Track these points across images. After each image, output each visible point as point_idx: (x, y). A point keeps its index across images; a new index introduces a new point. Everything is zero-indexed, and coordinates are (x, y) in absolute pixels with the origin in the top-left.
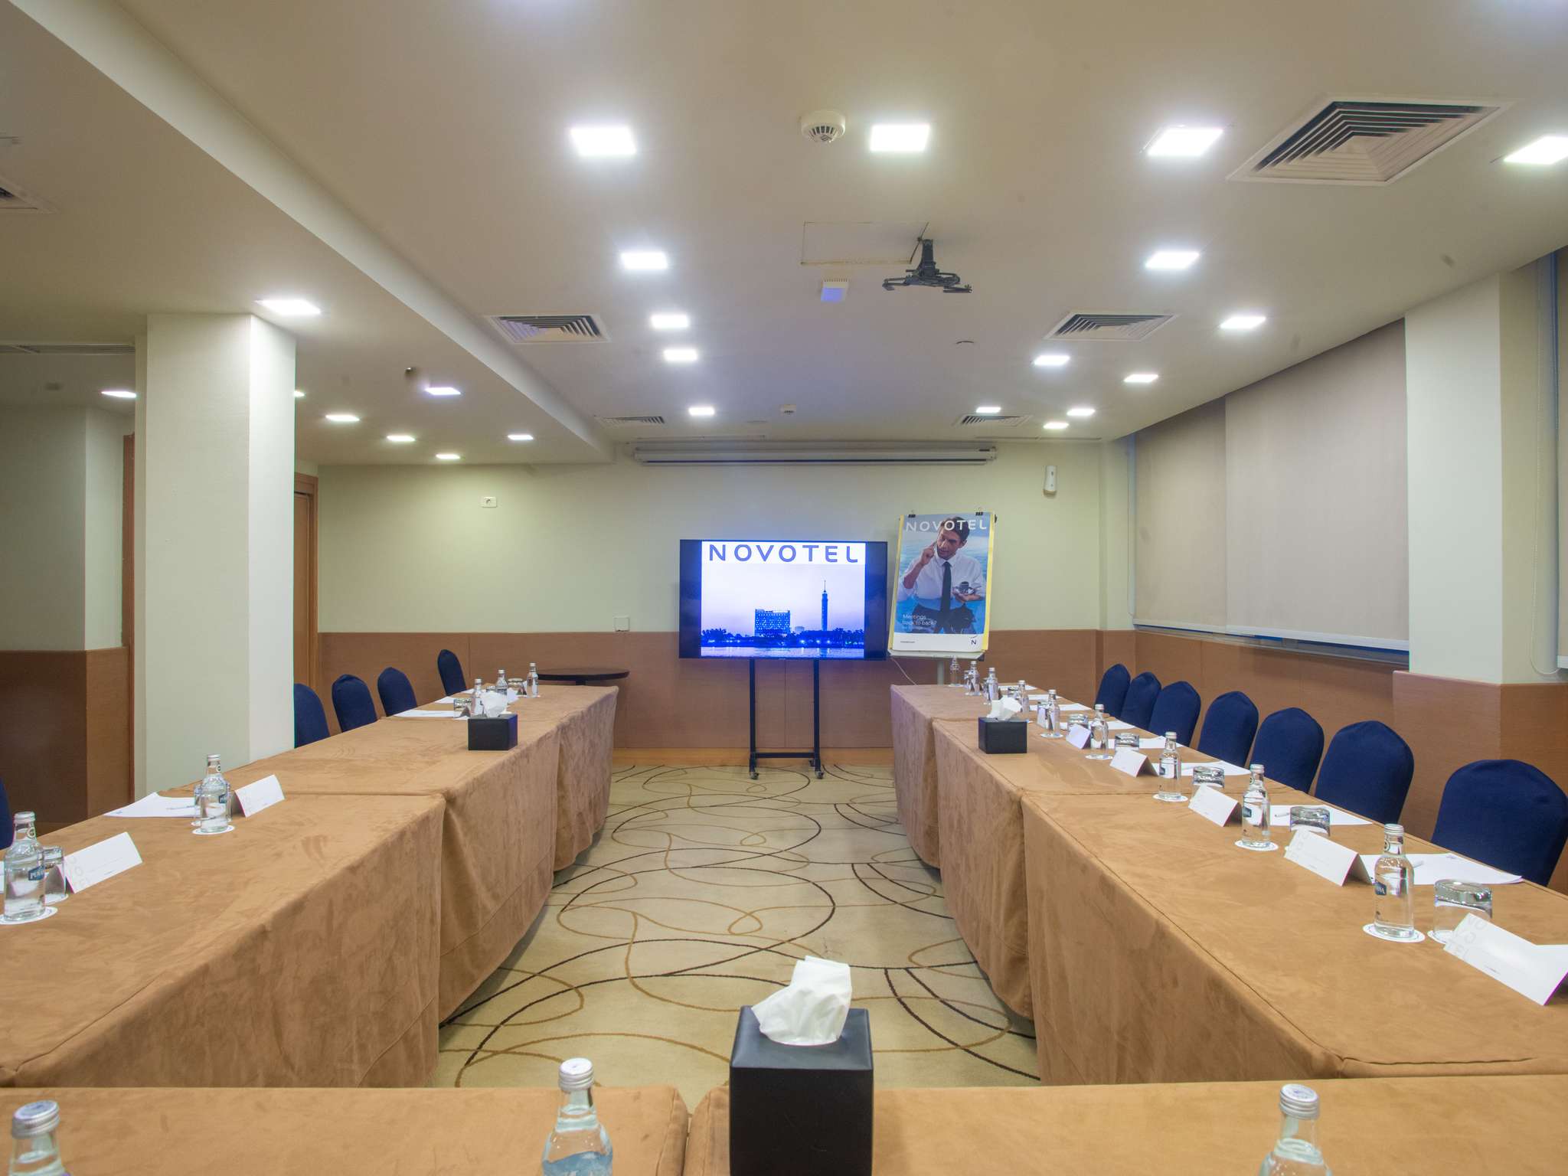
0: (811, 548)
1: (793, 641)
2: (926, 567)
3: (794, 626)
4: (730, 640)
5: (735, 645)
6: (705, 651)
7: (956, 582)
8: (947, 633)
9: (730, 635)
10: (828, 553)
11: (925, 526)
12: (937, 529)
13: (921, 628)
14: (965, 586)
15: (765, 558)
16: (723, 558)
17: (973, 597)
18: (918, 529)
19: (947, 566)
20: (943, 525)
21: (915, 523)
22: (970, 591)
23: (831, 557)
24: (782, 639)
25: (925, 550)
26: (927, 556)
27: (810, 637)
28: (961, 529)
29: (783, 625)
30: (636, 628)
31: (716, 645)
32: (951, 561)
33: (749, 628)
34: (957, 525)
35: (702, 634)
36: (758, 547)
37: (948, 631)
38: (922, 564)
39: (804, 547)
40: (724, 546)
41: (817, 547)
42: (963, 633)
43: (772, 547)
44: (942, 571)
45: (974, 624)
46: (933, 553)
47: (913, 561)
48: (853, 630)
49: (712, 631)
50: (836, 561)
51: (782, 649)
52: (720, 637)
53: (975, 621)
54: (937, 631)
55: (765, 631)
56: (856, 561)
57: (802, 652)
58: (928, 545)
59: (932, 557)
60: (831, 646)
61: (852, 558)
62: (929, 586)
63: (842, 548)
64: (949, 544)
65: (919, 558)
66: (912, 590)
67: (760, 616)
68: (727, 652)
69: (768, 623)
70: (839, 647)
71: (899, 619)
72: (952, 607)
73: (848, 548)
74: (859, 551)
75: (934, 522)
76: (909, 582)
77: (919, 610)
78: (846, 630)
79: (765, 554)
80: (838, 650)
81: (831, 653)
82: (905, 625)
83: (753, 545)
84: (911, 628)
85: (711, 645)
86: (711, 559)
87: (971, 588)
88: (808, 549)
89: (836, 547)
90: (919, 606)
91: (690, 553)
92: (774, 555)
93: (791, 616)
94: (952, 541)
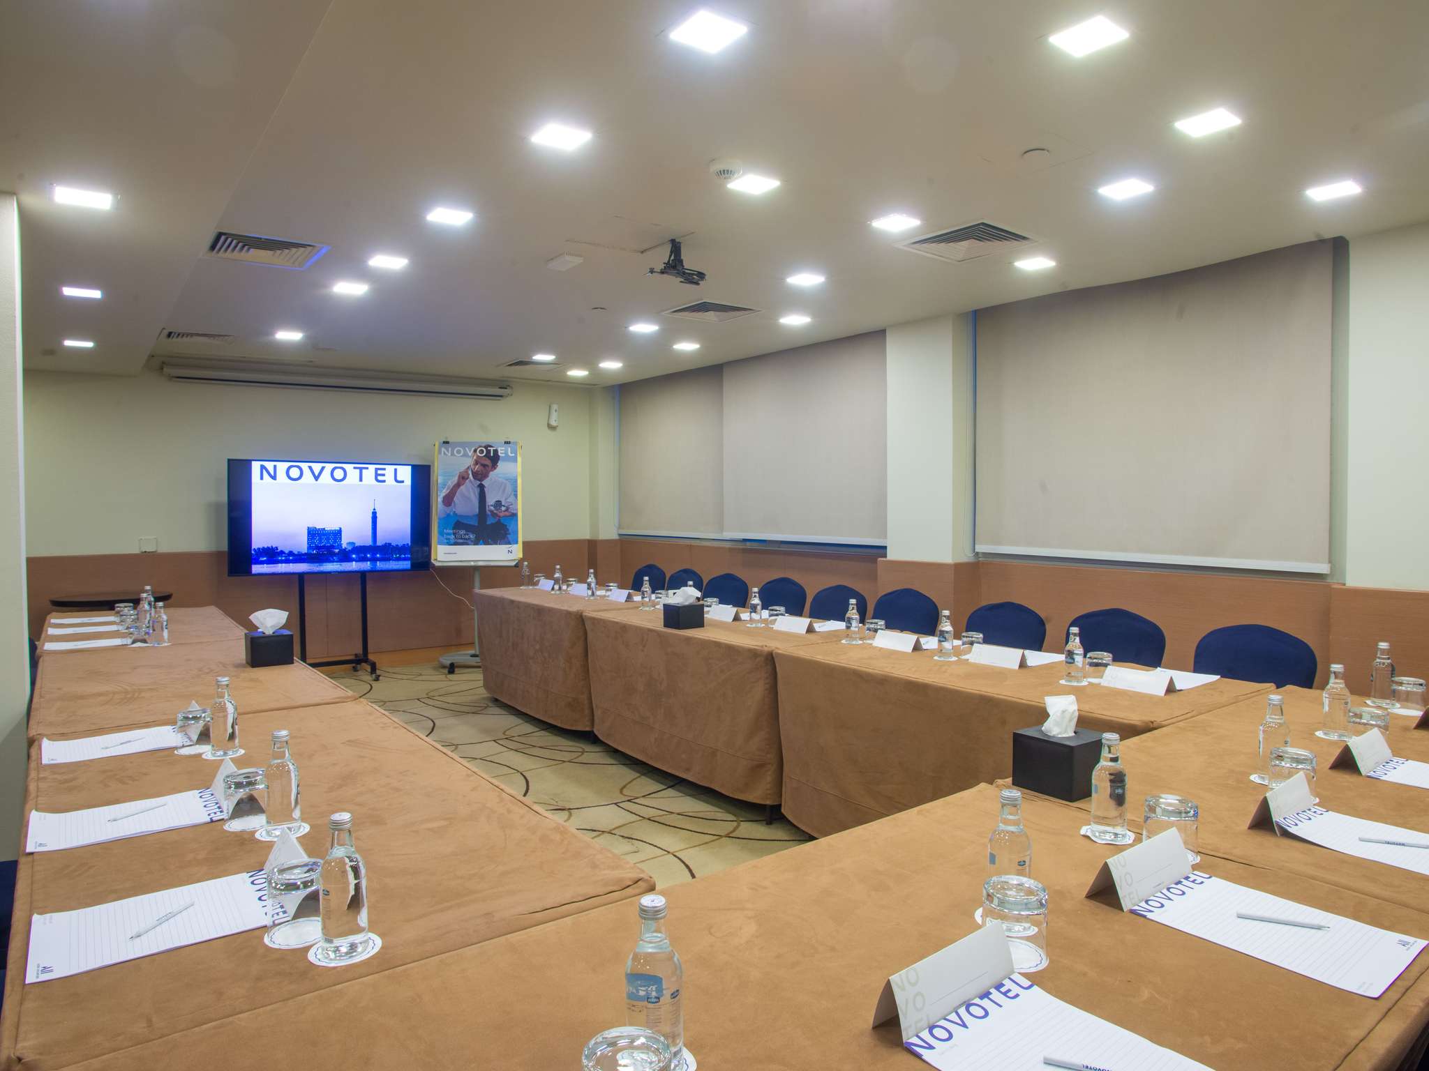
0: (361, 469)
1: (345, 556)
2: (462, 488)
3: (345, 542)
4: (282, 557)
5: (287, 561)
6: (256, 569)
7: (490, 501)
8: (485, 544)
9: (282, 552)
10: (377, 475)
11: (459, 452)
12: (470, 454)
13: (461, 541)
14: (498, 504)
15: (317, 478)
16: (274, 477)
17: (507, 513)
18: (453, 454)
19: (481, 487)
20: (475, 451)
21: (450, 449)
22: (503, 509)
23: (380, 478)
24: (335, 554)
25: (460, 473)
26: (463, 478)
27: (361, 552)
28: (492, 455)
29: (335, 542)
30: (164, 548)
31: (268, 562)
32: (485, 483)
33: (302, 545)
34: (488, 452)
35: (253, 552)
36: (310, 468)
37: (486, 543)
38: (458, 485)
39: (355, 468)
40: (275, 467)
41: (367, 468)
42: (500, 544)
43: (323, 468)
44: (477, 491)
45: (508, 536)
46: (469, 475)
47: (450, 482)
48: (400, 544)
49: (264, 548)
50: (384, 481)
51: (335, 564)
52: (272, 555)
53: (509, 534)
54: (476, 543)
55: (318, 548)
56: (403, 482)
58: (463, 469)
59: (467, 479)
60: (381, 560)
61: (399, 479)
62: (466, 504)
63: (390, 469)
64: (483, 469)
65: (455, 479)
66: (450, 508)
67: (313, 533)
68: (279, 568)
69: (320, 540)
70: (388, 559)
71: (441, 533)
72: (489, 522)
73: (396, 470)
74: (405, 473)
75: (467, 449)
76: (448, 500)
77: (458, 525)
78: (394, 544)
79: (317, 475)
80: (388, 563)
81: (380, 565)
82: (447, 539)
83: (304, 466)
84: (452, 541)
85: (262, 563)
86: (262, 478)
87: (504, 506)
88: (358, 470)
89: (384, 469)
90: (458, 521)
91: (238, 475)
92: (326, 475)
93: (343, 533)
94: (484, 466)
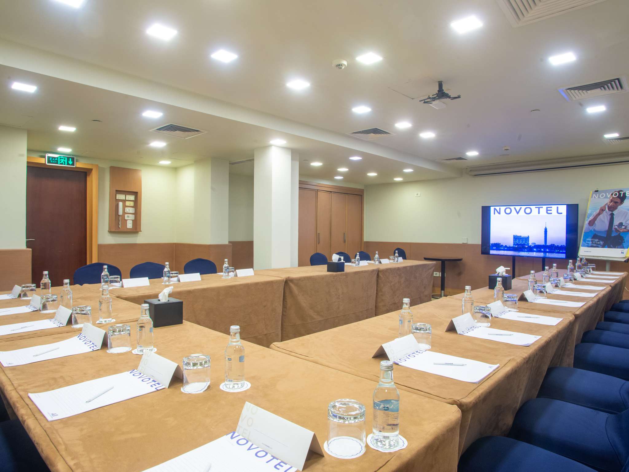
0: (539, 208)
1: (530, 249)
2: (601, 216)
3: (531, 242)
4: (502, 248)
5: (504, 250)
6: (492, 252)
7: (616, 222)
8: (608, 248)
9: (502, 246)
10: (547, 210)
11: (602, 196)
12: (609, 197)
13: (595, 245)
14: (621, 224)
15: (518, 213)
16: (499, 213)
17: (625, 230)
18: (599, 197)
19: (612, 215)
20: (612, 194)
21: (598, 194)
22: (623, 227)
23: (549, 212)
24: (526, 248)
25: (601, 207)
26: (602, 210)
27: (538, 248)
28: (622, 196)
29: (526, 242)
30: (470, 242)
31: (497, 250)
32: (615, 212)
33: (511, 243)
34: (620, 194)
35: (491, 245)
36: (515, 208)
37: (609, 247)
38: (599, 214)
39: (536, 207)
40: (500, 208)
41: (542, 207)
42: (617, 248)
43: (521, 208)
44: (609, 217)
45: (624, 243)
46: (606, 208)
47: (595, 213)
48: (560, 245)
49: (495, 244)
50: (551, 213)
51: (525, 252)
52: (498, 246)
53: (625, 242)
54: (603, 246)
55: (517, 244)
56: (562, 213)
57: (534, 254)
58: (603, 205)
59: (604, 210)
60: (549, 252)
61: (559, 212)
62: (602, 225)
63: (554, 208)
64: (614, 204)
65: (598, 211)
66: (592, 227)
67: (516, 238)
69: (519, 241)
70: (553, 252)
71: (584, 240)
72: (613, 235)
73: (558, 207)
74: (563, 209)
75: (607, 194)
76: (591, 223)
77: (595, 236)
78: (556, 245)
79: (518, 211)
80: (552, 254)
81: (548, 255)
82: (587, 244)
83: (512, 208)
84: (590, 245)
85: (494, 250)
86: (494, 214)
87: (624, 226)
88: (537, 209)
89: (551, 207)
90: (595, 234)
91: (486, 212)
92: (522, 212)
93: (529, 239)
94: (616, 202)
